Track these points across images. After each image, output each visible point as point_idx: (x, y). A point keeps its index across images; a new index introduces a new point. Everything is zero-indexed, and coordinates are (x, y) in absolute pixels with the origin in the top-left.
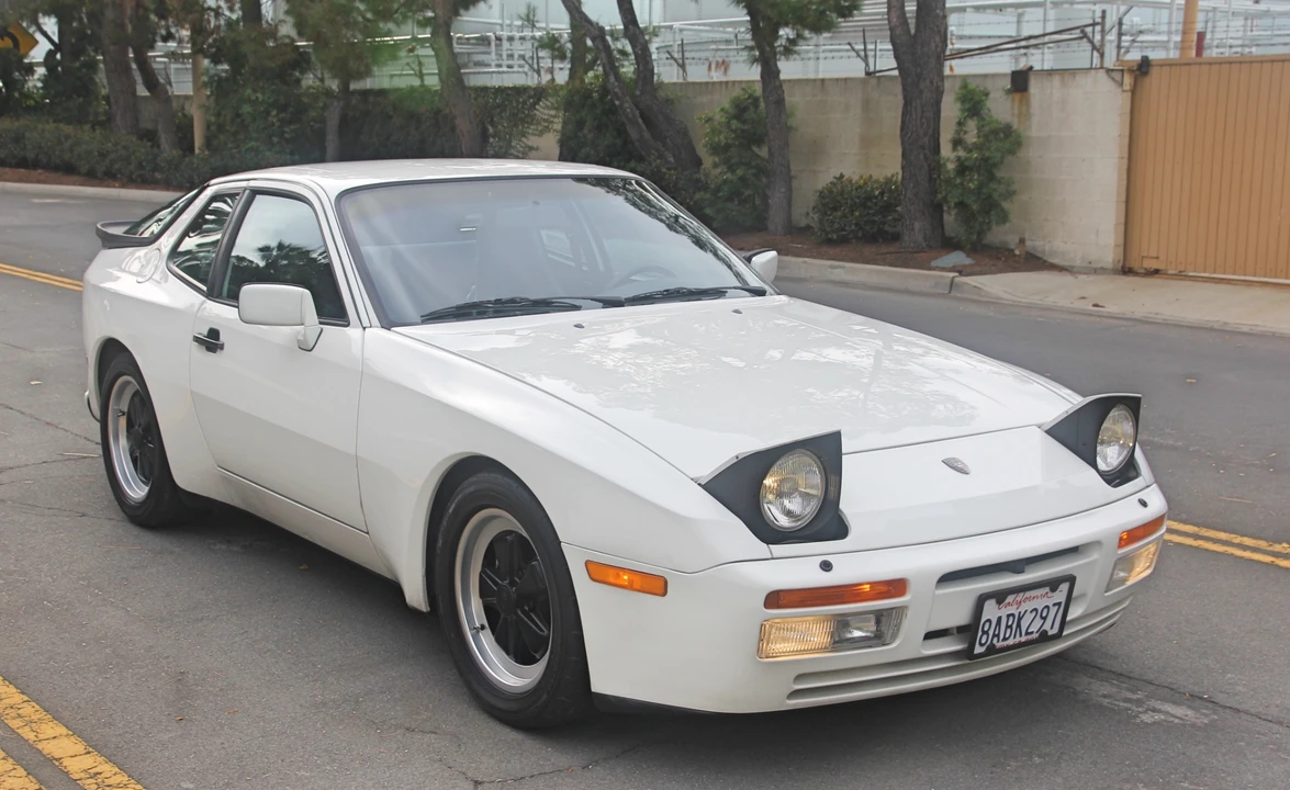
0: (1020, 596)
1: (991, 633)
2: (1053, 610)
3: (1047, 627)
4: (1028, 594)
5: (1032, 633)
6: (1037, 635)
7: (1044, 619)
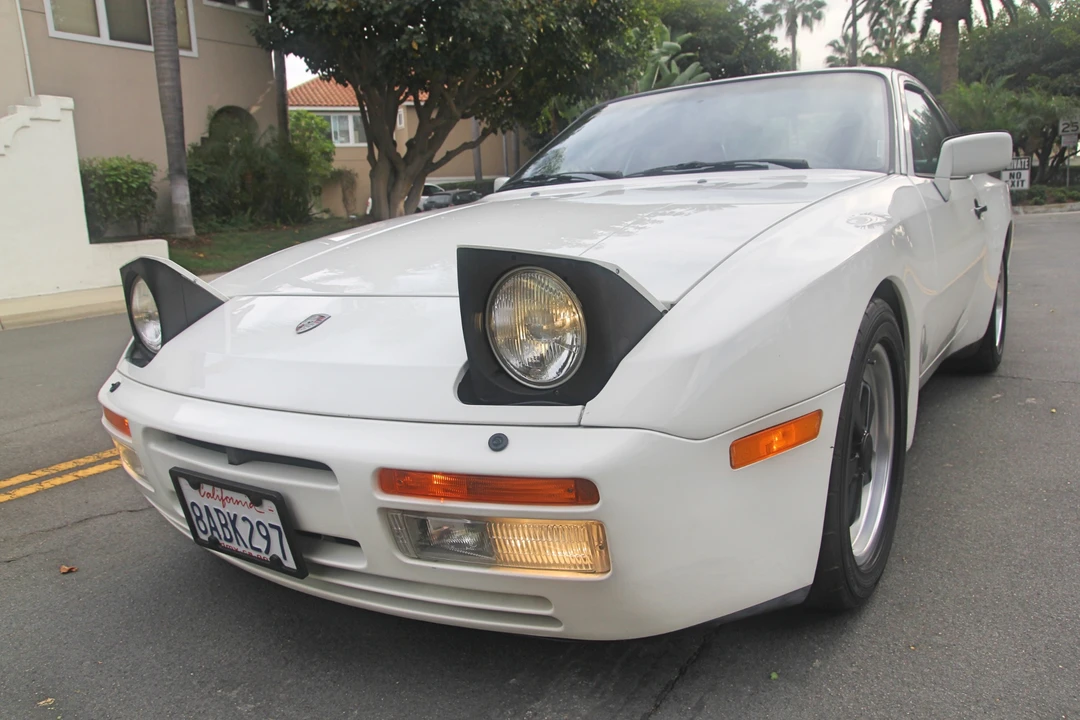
0: (218, 491)
1: (205, 519)
2: (274, 534)
3: (276, 550)
4: (227, 493)
5: (259, 550)
6: (268, 557)
7: (267, 538)
